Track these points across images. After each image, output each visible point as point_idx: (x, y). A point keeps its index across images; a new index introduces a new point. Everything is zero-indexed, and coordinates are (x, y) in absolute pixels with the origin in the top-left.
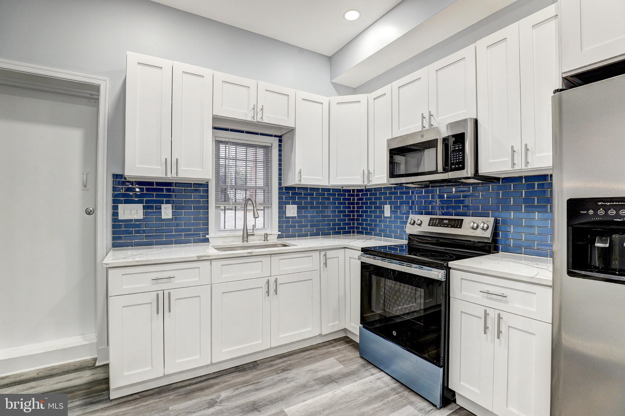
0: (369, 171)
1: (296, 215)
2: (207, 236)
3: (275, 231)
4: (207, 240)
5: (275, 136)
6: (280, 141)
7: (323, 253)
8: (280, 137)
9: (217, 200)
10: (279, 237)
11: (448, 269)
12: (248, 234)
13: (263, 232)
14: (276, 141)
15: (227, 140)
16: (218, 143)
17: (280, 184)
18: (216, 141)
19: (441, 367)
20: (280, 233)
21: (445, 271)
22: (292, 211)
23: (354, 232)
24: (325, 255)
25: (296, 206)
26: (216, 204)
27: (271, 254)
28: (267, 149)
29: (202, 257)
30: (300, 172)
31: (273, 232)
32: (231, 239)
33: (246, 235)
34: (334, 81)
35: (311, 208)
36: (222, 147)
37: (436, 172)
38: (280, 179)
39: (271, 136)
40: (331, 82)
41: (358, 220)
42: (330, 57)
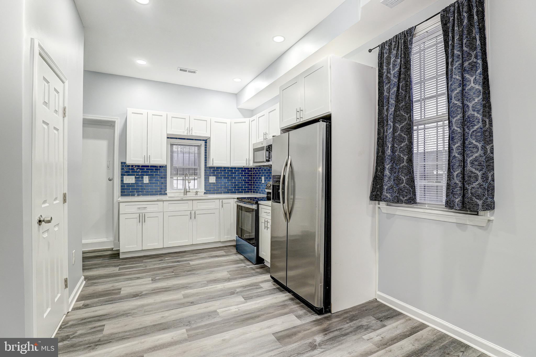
0: (249, 159)
1: (215, 182)
2: (166, 192)
3: (203, 190)
4: (166, 194)
5: (203, 140)
6: (206, 142)
7: (221, 201)
8: (206, 140)
9: (171, 174)
10: (205, 193)
11: (258, 205)
12: (187, 191)
13: (195, 191)
14: (203, 143)
15: (177, 143)
16: (172, 145)
17: (206, 165)
18: (171, 144)
19: (255, 246)
20: (205, 191)
21: (257, 205)
22: (212, 179)
23: (251, 192)
24: (222, 202)
25: (215, 177)
26: (170, 176)
27: (193, 200)
28: (199, 146)
29: (159, 199)
30: (213, 160)
31: (202, 191)
32: (178, 194)
33: (186, 192)
34: (238, 107)
35: (224, 178)
36: (174, 146)
37: (264, 162)
38: (206, 163)
39: (201, 140)
40: (237, 108)
41: (253, 185)
42: (236, 94)
